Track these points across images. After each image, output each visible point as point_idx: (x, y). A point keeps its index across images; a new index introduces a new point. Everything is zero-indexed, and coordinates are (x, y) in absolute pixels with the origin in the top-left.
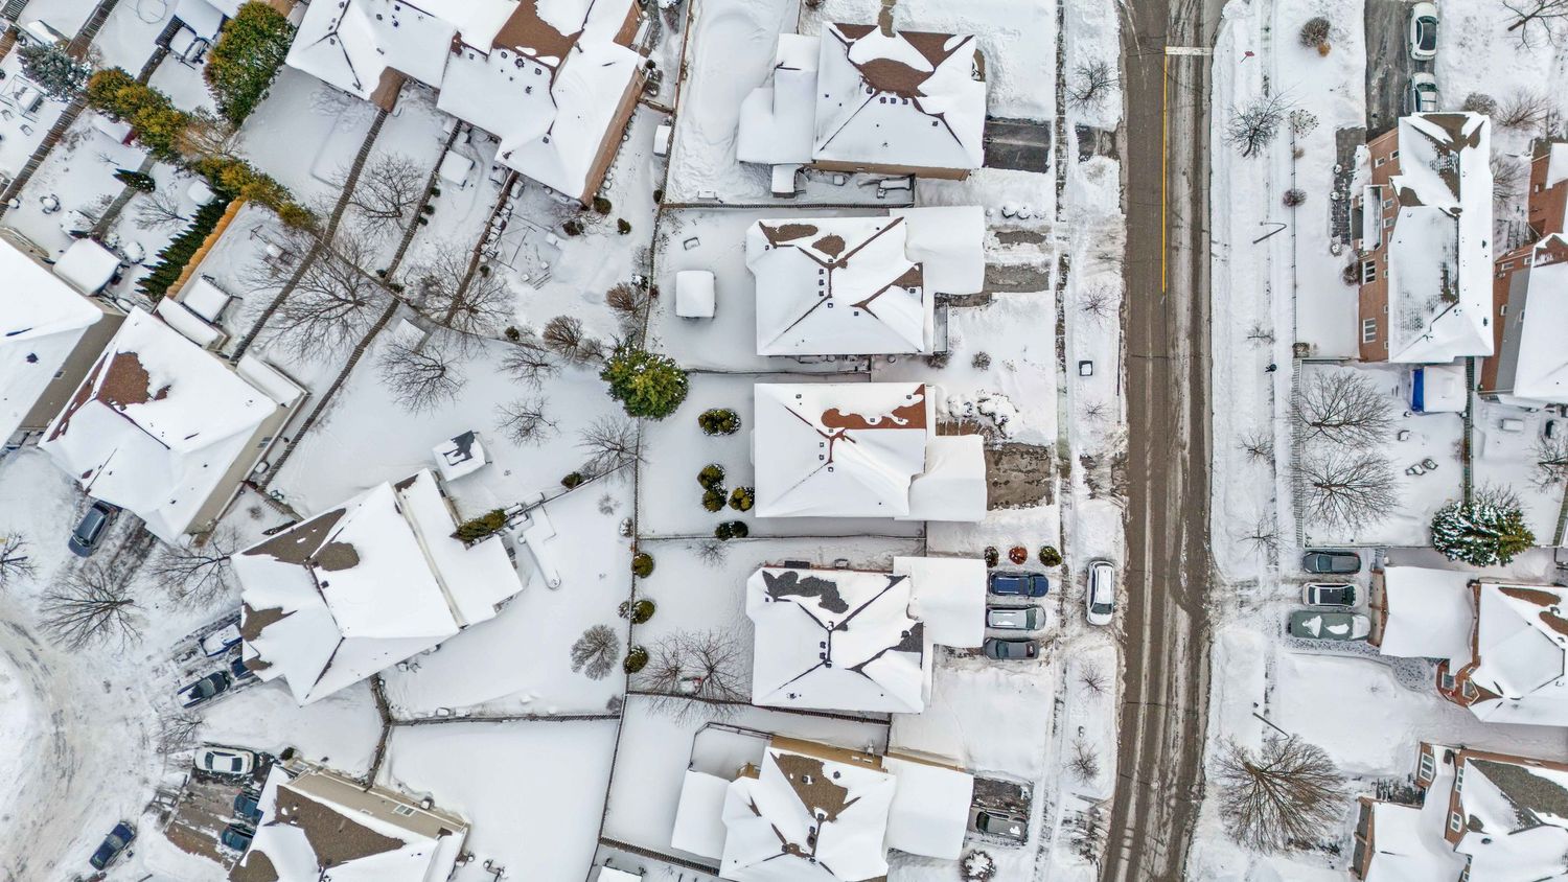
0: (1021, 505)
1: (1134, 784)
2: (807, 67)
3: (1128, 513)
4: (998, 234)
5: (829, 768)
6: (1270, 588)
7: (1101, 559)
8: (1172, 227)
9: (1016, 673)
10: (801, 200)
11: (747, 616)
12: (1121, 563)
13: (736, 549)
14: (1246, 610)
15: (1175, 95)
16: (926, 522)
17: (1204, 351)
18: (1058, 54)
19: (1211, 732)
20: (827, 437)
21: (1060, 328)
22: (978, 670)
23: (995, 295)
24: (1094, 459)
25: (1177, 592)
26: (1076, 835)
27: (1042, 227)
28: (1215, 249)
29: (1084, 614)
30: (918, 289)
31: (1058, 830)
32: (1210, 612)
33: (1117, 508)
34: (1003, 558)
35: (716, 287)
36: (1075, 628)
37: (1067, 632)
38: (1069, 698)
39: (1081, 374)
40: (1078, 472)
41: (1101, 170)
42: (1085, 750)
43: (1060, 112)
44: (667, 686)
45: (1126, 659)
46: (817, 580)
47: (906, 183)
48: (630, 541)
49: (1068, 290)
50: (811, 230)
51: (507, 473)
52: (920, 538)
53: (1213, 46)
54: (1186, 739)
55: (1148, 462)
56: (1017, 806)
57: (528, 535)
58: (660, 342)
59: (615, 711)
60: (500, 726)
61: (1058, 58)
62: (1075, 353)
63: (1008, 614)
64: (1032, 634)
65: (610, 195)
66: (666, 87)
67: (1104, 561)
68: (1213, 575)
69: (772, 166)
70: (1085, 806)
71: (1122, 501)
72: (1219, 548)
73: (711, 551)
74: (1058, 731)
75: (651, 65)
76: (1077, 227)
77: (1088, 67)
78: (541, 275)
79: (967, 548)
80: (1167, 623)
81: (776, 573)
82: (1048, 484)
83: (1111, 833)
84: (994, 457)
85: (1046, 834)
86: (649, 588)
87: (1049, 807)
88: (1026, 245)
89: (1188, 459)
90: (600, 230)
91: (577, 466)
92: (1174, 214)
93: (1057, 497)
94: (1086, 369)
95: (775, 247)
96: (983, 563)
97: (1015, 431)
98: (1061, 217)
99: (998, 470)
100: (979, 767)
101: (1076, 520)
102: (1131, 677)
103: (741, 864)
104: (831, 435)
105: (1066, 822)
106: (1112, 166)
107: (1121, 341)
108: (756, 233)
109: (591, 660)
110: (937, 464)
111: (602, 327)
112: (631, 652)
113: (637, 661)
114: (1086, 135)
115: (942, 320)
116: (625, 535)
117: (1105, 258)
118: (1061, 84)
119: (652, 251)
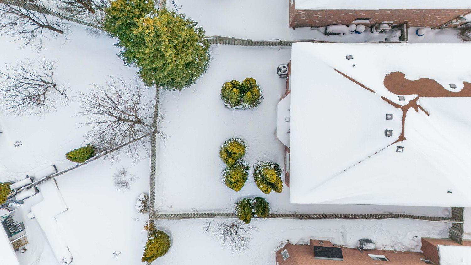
20: (397, 106)
48: (146, 217)
51: (18, 144)
73: (232, 232)
104: (403, 103)
116: (141, 211)
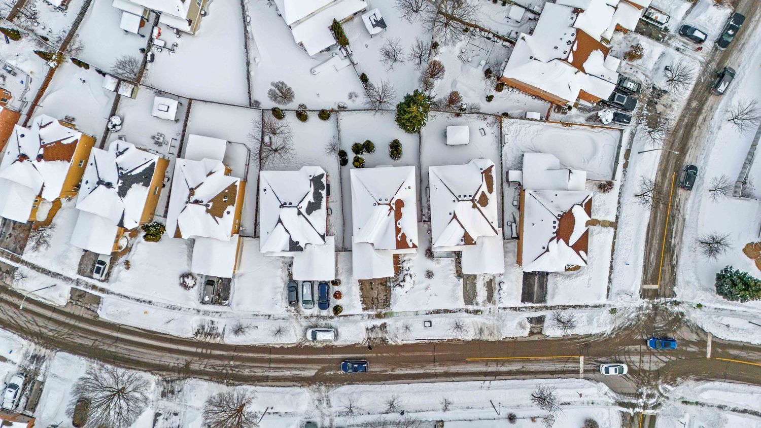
0: (361, 296)
1: (232, 353)
2: (570, 185)
3: (360, 346)
4: (491, 280)
5: (232, 209)
6: (327, 413)
7: (337, 334)
8: (497, 362)
9: (282, 296)
10: (505, 185)
11: (302, 167)
12: (336, 343)
13: (334, 160)
14: (316, 402)
15: (560, 361)
16: (351, 251)
17: (438, 379)
18: (579, 305)
19: (258, 388)
20: (390, 202)
21: (447, 311)
22: (282, 278)
23: (461, 280)
24: (385, 330)
25: (323, 370)
26: (206, 327)
27: (495, 301)
28: (487, 383)
29: (311, 327)
30: (463, 243)
31: (208, 318)
32: (315, 386)
33: (362, 341)
34: (336, 288)
35: (461, 145)
36: (305, 323)
37: (302, 320)
38: (271, 321)
39: (425, 322)
40: (378, 322)
41: (523, 327)
42: (247, 330)
43: (551, 308)
44: (266, 129)
45: (290, 348)
46: (321, 200)
47: (515, 235)
48: (336, 109)
49: (465, 314)
50: (490, 191)
51: (367, 46)
52: (344, 248)
53: (585, 378)
54: (254, 377)
55: (385, 355)
56: (219, 299)
57: (336, 58)
58: (434, 119)
59: (253, 104)
60: (243, 47)
61: (577, 306)
62: (435, 319)
63: (309, 292)
64: (300, 303)
65: (505, 91)
66: (559, 116)
67: (337, 336)
68: (333, 387)
69: (521, 170)
70: (220, 331)
71: (366, 343)
72: (345, 389)
73: (333, 148)
74: (255, 317)
75: (570, 108)
76: (495, 318)
77: (573, 320)
78: (465, 58)
79: (340, 271)
80: (309, 366)
81: (324, 180)
82: (372, 308)
83: (208, 343)
84: (384, 282)
85: (206, 313)
86: (314, 118)
87: (219, 314)
88: (486, 294)
89: (387, 373)
90: (487, 86)
91: (371, 80)
92: (503, 363)
93: (366, 312)
94: (428, 324)
95: (482, 173)
96: (333, 279)
97: (397, 291)
98: (500, 310)
99: (378, 285)
100: (236, 280)
101: (356, 322)
102: (282, 350)
103: (183, 168)
104: (391, 204)
105: (213, 322)
106: (526, 333)
107: (442, 340)
108: (489, 163)
109: (277, 91)
110: (379, 255)
111: (440, 90)
112: (282, 111)
113: (278, 114)
114: (540, 320)
115: (449, 255)
116: (339, 106)
117: (481, 331)
118: (564, 307)
119: (478, 113)
